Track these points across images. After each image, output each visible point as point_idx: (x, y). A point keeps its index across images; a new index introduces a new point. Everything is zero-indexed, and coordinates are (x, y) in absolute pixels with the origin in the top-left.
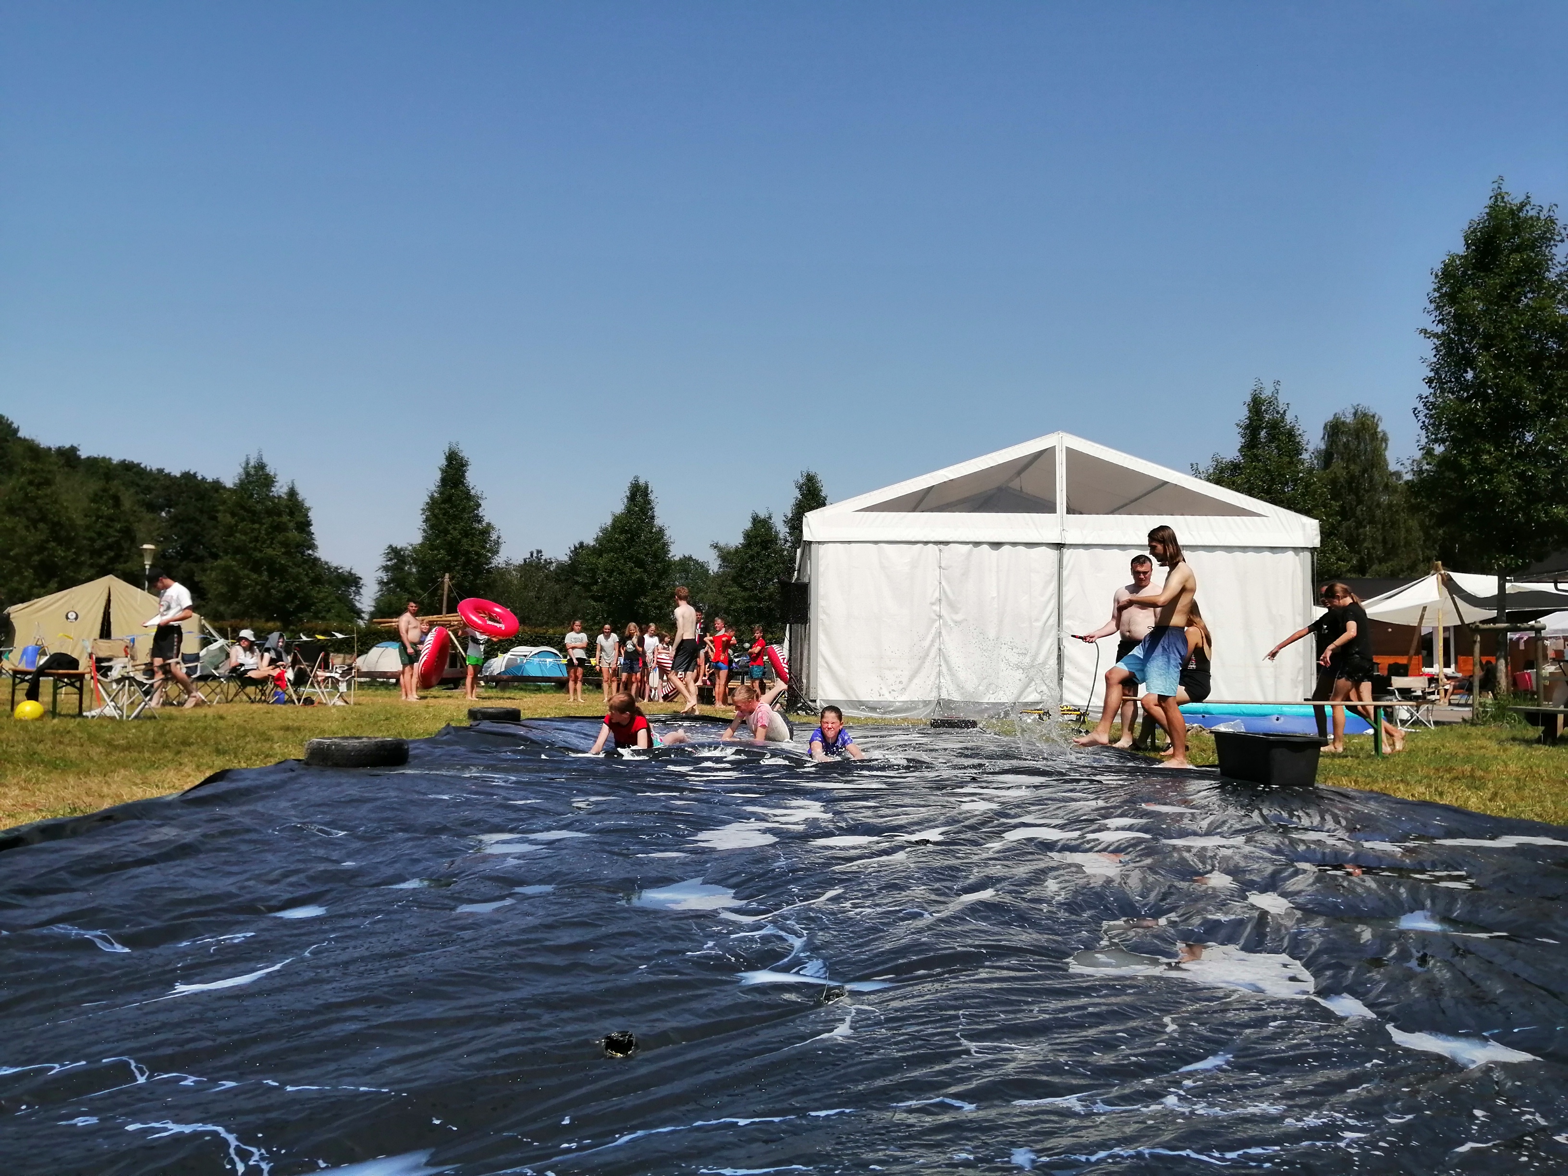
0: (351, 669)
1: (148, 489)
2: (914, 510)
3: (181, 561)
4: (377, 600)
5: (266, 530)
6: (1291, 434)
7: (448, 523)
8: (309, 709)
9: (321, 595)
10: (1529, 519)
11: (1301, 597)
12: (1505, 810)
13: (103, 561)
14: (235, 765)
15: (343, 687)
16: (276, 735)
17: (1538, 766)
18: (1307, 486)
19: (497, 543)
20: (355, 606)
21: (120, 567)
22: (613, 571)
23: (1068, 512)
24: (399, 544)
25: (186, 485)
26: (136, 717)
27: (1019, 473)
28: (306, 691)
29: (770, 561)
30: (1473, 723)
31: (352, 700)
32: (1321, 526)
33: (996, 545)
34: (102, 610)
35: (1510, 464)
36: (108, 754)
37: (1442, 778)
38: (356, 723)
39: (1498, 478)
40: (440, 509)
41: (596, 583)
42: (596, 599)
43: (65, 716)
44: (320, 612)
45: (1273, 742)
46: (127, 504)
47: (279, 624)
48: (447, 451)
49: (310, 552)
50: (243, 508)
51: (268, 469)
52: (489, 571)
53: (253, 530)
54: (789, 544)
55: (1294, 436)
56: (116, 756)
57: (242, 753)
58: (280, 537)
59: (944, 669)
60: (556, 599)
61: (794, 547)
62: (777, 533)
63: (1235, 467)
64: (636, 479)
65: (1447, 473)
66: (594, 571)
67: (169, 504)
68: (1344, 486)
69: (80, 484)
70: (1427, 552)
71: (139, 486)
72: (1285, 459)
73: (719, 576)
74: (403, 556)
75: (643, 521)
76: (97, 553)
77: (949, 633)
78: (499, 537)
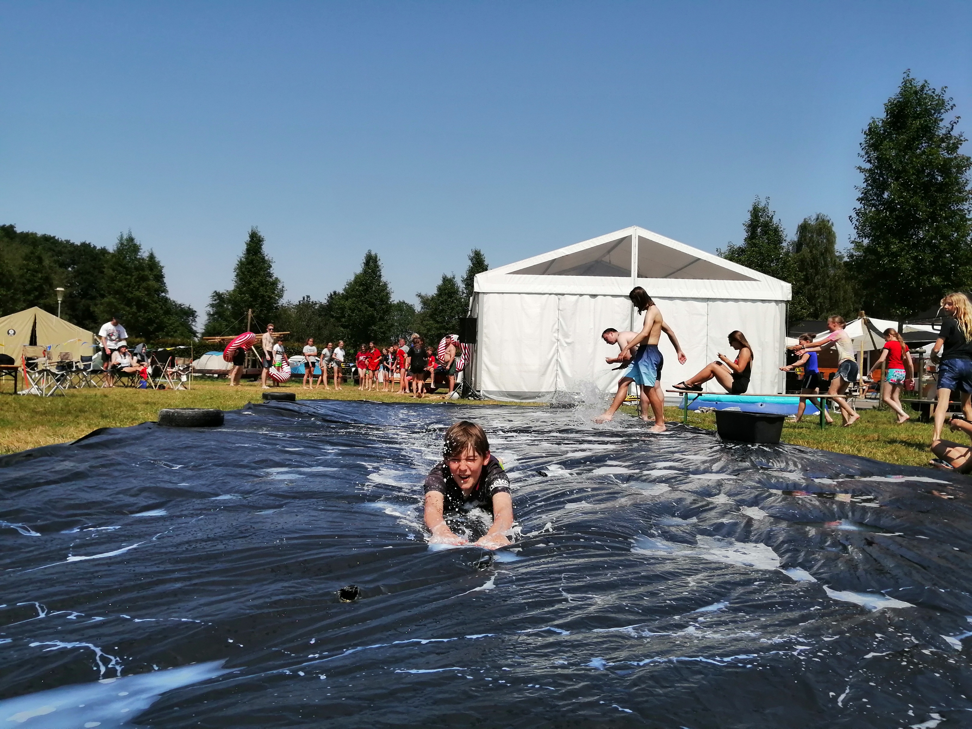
0: (188, 367)
1: (60, 253)
2: (543, 273)
3: (82, 299)
4: (206, 325)
5: (135, 279)
6: (776, 231)
7: (251, 277)
8: (162, 391)
9: (171, 322)
10: (919, 285)
11: (779, 331)
12: (897, 460)
13: (31, 297)
14: (112, 425)
15: (184, 378)
16: (139, 407)
17: (918, 435)
18: (785, 263)
19: (282, 291)
20: (192, 329)
21: (42, 301)
22: (354, 309)
23: (638, 277)
24: (221, 290)
25: (84, 251)
26: (51, 395)
27: (609, 252)
28: (160, 381)
29: (453, 305)
30: (879, 409)
31: (189, 387)
32: (793, 288)
33: (594, 296)
34: (31, 328)
35: (908, 251)
36: (32, 417)
37: (859, 441)
38: (191, 401)
39: (901, 260)
40: (246, 268)
41: (344, 317)
42: (342, 326)
43: (6, 394)
44: (170, 332)
45: (758, 417)
46: (46, 262)
47: (143, 339)
48: (250, 231)
49: (163, 294)
50: (120, 265)
51: (135, 241)
52: (276, 308)
53: (126, 280)
54: (465, 295)
55: (778, 231)
56: (37, 418)
57: (118, 417)
58: (144, 284)
59: (560, 372)
60: (319, 327)
61: (468, 296)
62: (458, 288)
63: (741, 251)
64: (370, 252)
65: (869, 257)
66: (343, 309)
67: (74, 262)
68: (808, 264)
69: (17, 249)
70: (856, 306)
71: (54, 251)
72: (772, 246)
73: (421, 314)
74: (223, 298)
75: (374, 278)
76: (27, 293)
77: (563, 350)
78: (283, 287)
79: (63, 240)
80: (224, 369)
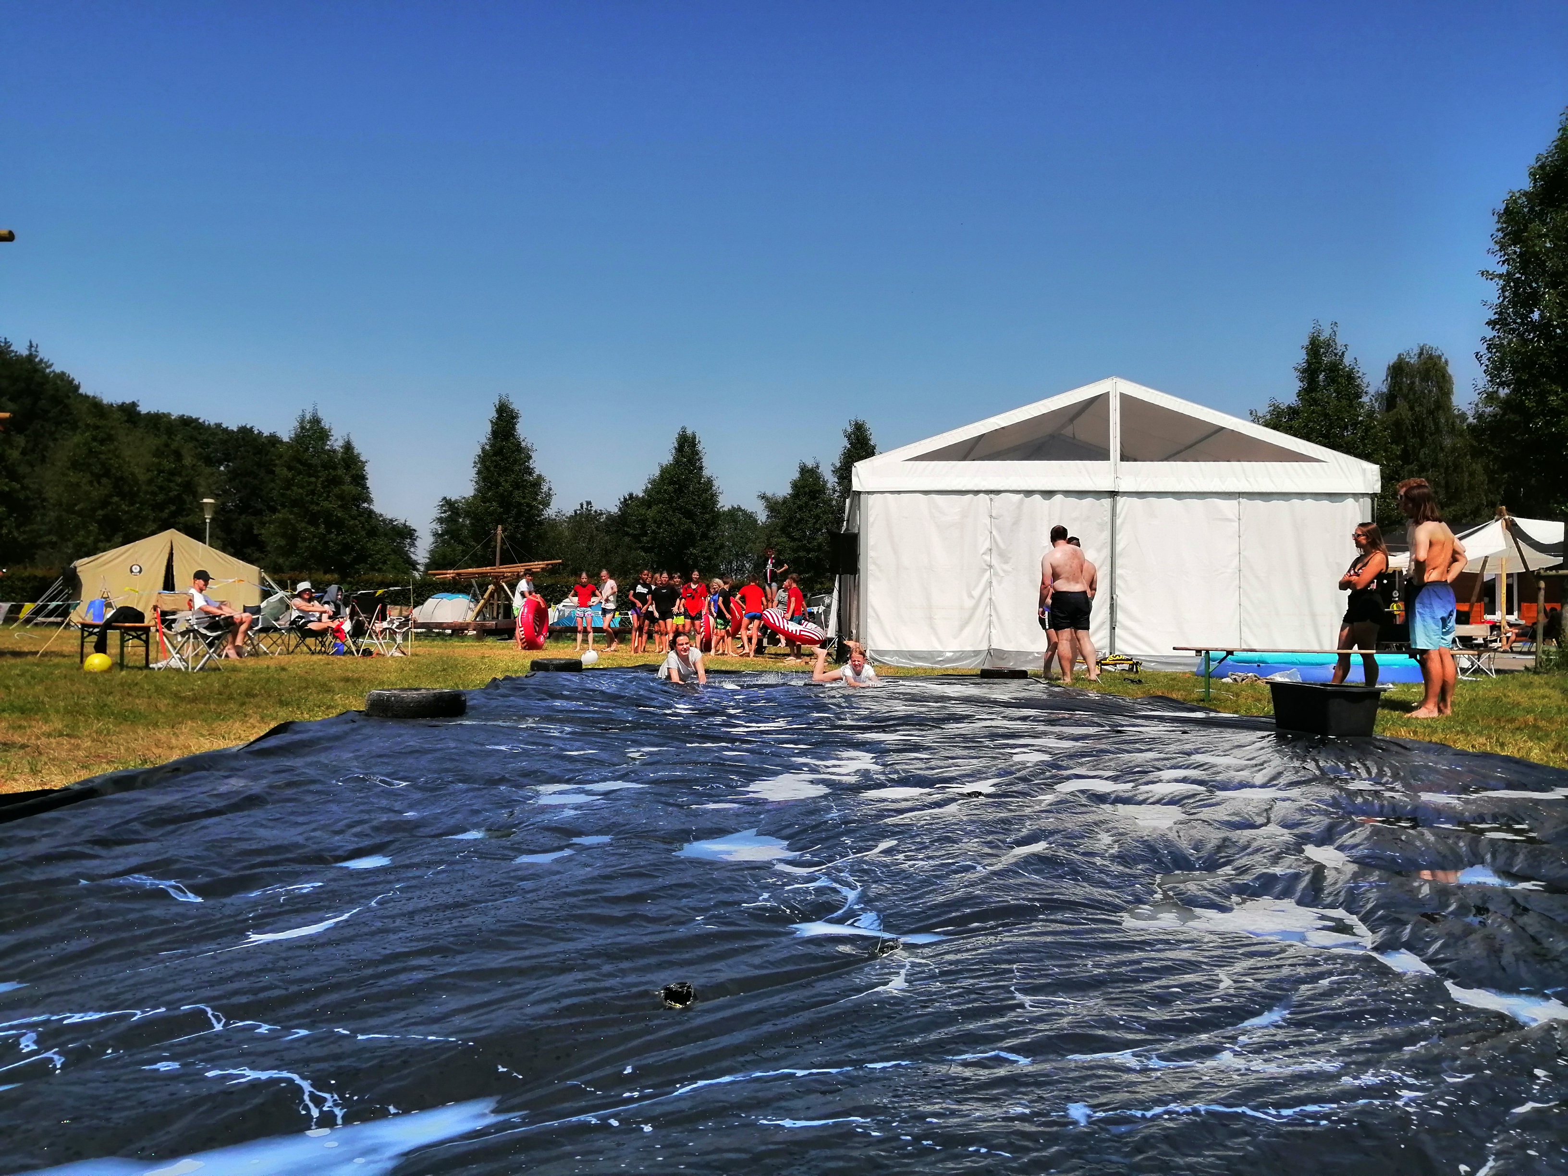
0: (407, 620)
1: (206, 444)
2: (964, 459)
3: (240, 514)
4: (432, 552)
5: (323, 482)
6: (1350, 377)
7: (499, 475)
8: (368, 660)
9: (377, 548)
13: (165, 514)
14: (297, 716)
15: (399, 639)
16: (337, 686)
18: (1367, 430)
19: (549, 495)
20: (410, 557)
21: (182, 520)
22: (662, 522)
23: (1122, 459)
24: (454, 496)
25: (243, 439)
26: (201, 669)
27: (1072, 420)
28: (364, 642)
29: (819, 511)
30: (1536, 671)
31: (409, 651)
32: (1381, 471)
33: (1048, 494)
34: (165, 564)
36: (176, 706)
37: (1503, 728)
38: (413, 674)
40: (492, 462)
41: (646, 534)
42: (643, 549)
43: (133, 668)
44: (377, 564)
46: (188, 461)
47: (336, 576)
48: (497, 403)
49: (365, 505)
50: (299, 461)
51: (323, 423)
52: (541, 523)
53: (309, 483)
54: (837, 494)
55: (1353, 378)
56: (183, 707)
57: (305, 704)
58: (336, 490)
59: (994, 618)
60: (606, 551)
61: (843, 497)
62: (825, 482)
63: (1293, 412)
64: (684, 430)
65: (1511, 416)
66: (643, 522)
67: (227, 458)
68: (1407, 429)
69: (142, 439)
70: (1491, 497)
71: (197, 440)
72: (1344, 402)
73: (767, 527)
74: (457, 508)
75: (691, 472)
76: (160, 507)
77: (1000, 583)
78: (550, 489)
79: (212, 423)
80: (461, 621)
